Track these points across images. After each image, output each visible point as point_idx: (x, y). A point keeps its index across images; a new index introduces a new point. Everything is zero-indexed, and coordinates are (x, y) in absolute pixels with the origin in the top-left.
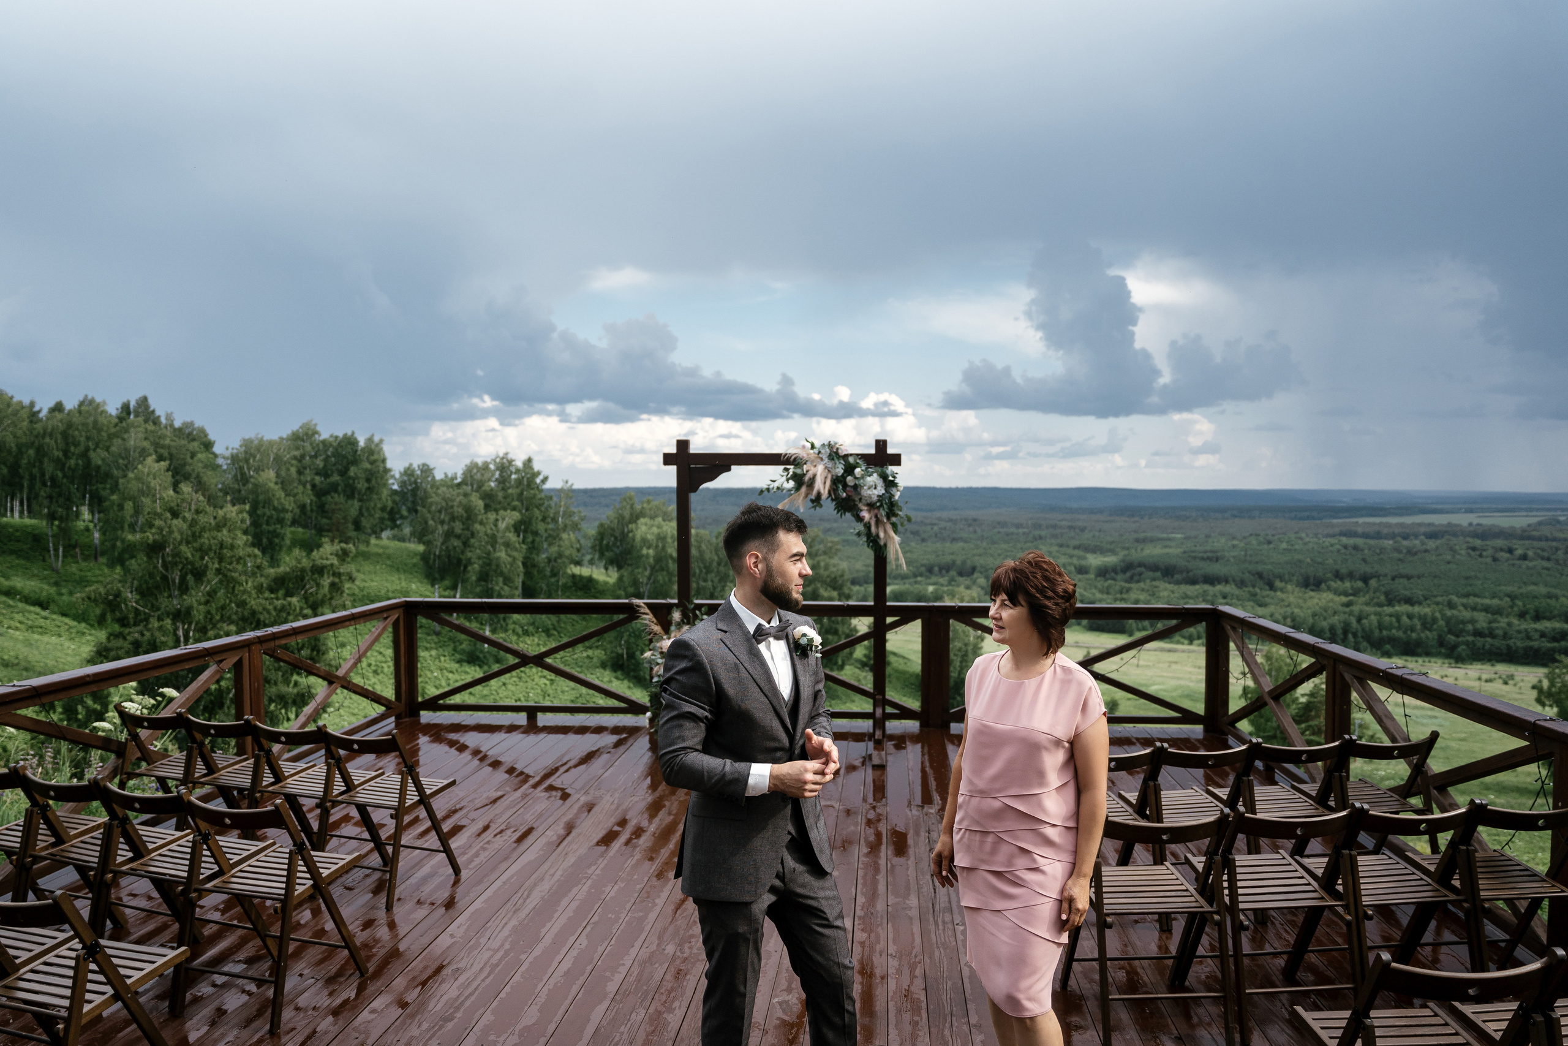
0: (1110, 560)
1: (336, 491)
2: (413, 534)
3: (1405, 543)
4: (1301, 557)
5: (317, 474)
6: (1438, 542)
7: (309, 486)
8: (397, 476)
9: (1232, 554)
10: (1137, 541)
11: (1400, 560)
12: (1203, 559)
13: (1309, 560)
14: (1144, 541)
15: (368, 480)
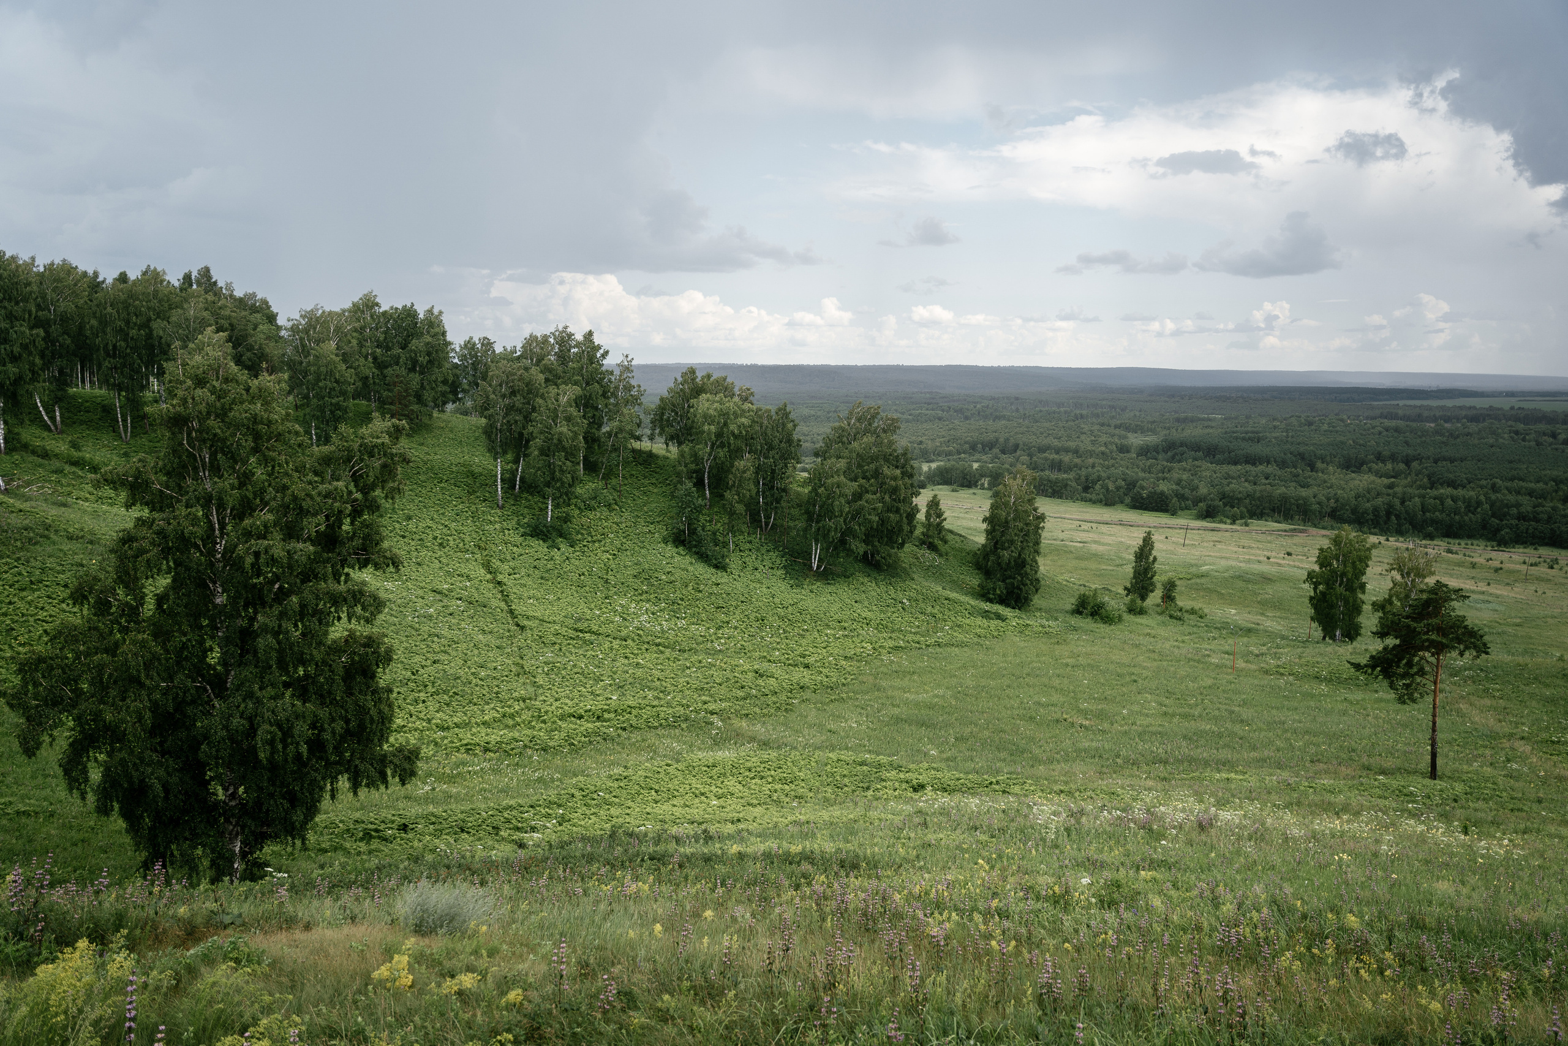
0: (1151, 439)
1: (397, 364)
2: (475, 408)
3: (1448, 425)
4: (1342, 438)
5: (377, 347)
7: (370, 359)
8: (458, 349)
9: (1274, 435)
12: (1244, 439)
15: (429, 354)
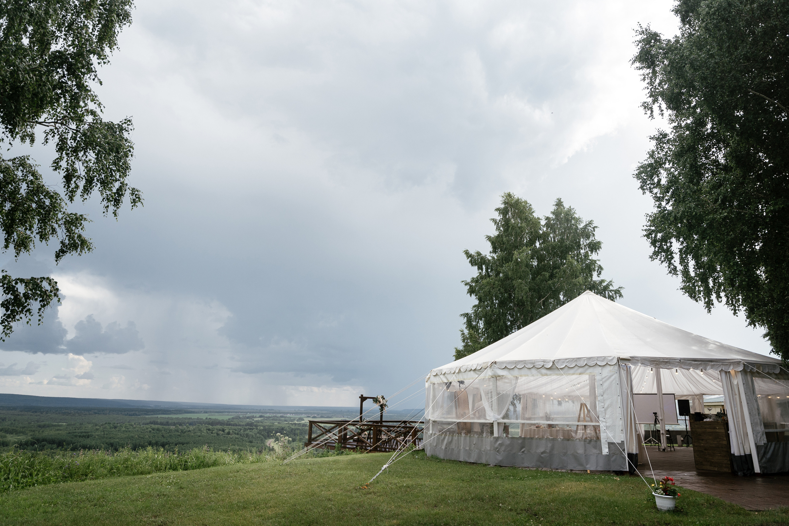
6: (194, 427)
10: (39, 426)
11: (179, 435)
13: (137, 436)
14: (44, 426)
